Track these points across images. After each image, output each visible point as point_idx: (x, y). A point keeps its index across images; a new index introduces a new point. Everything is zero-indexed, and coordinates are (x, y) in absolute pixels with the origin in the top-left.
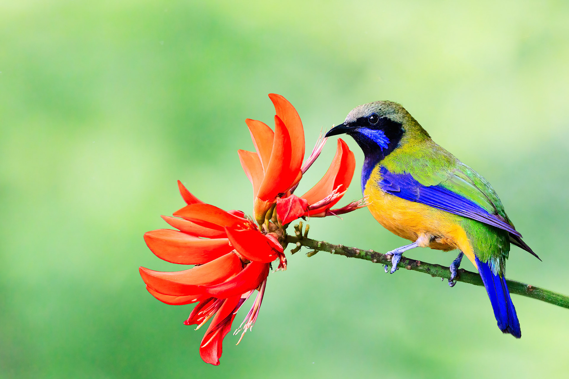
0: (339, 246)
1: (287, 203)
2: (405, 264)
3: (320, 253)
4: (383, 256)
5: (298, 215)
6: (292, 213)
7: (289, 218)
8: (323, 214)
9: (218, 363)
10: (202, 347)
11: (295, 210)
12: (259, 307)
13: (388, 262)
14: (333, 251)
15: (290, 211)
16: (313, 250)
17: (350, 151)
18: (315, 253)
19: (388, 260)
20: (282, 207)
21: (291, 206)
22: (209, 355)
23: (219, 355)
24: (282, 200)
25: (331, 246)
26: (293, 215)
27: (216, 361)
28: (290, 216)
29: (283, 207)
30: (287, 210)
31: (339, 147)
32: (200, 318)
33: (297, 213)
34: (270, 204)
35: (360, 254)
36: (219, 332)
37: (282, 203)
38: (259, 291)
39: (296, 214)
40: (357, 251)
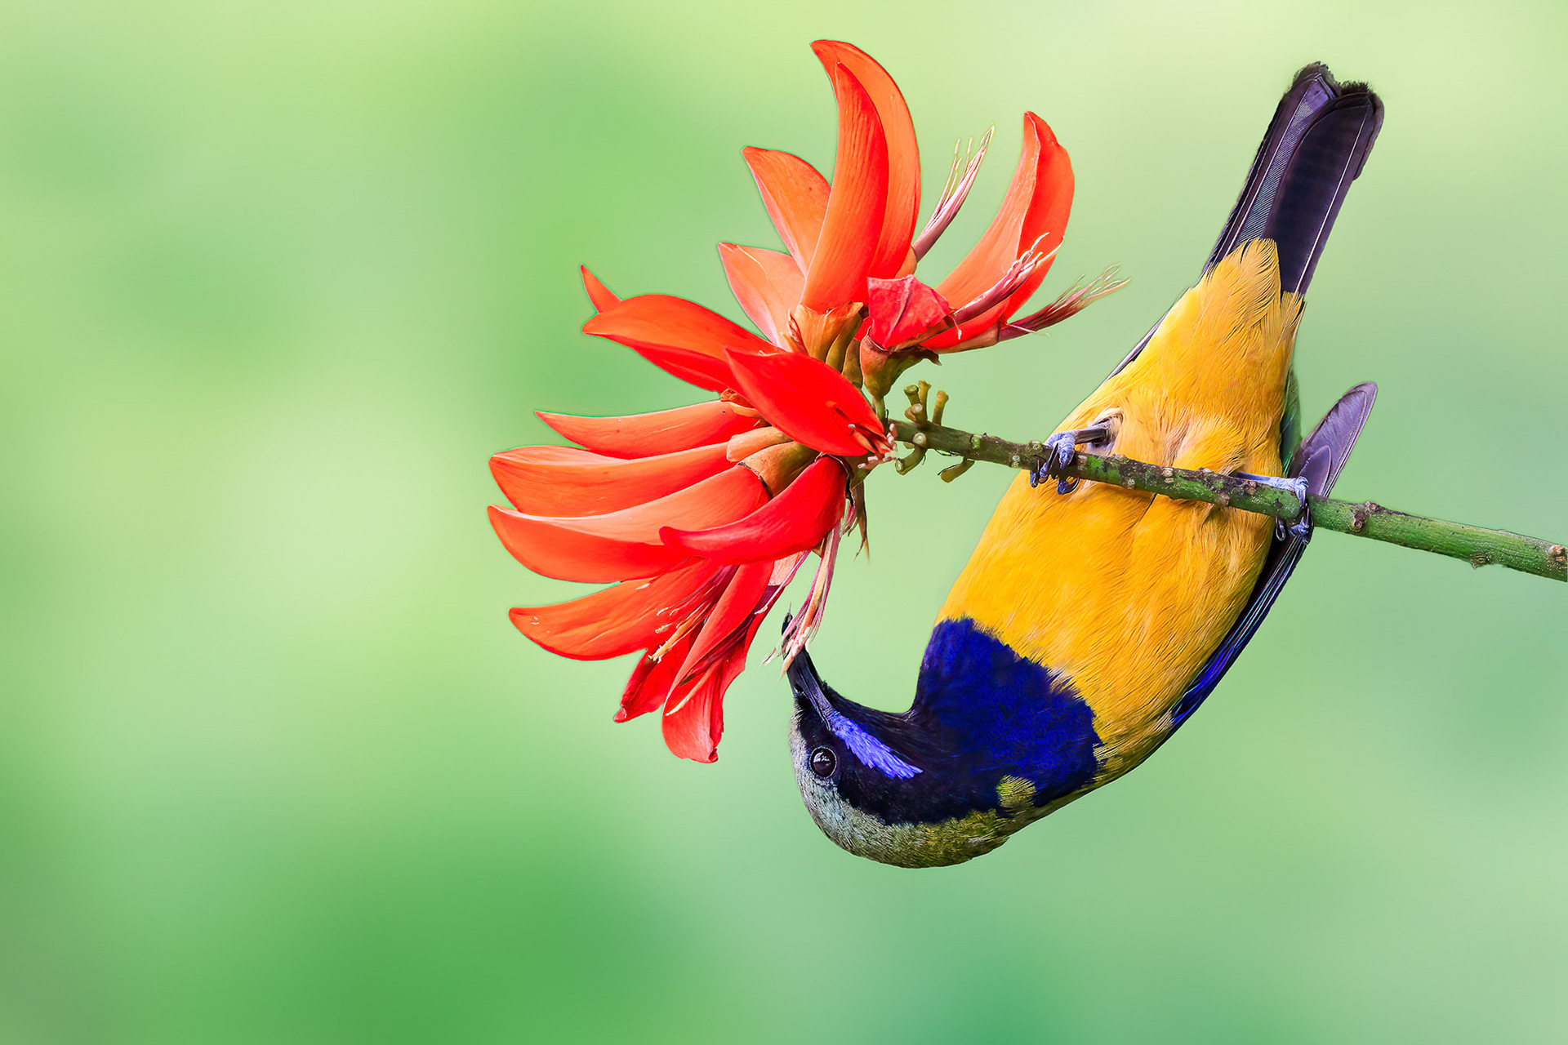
0: (1031, 445)
1: (895, 292)
2: (1214, 490)
3: (979, 465)
4: (1153, 469)
5: (927, 321)
6: (910, 314)
7: (902, 329)
8: (992, 334)
9: (713, 756)
10: (667, 714)
11: (918, 307)
12: (824, 595)
13: (1168, 484)
14: (1016, 458)
15: (906, 311)
16: (959, 460)
17: (1057, 145)
18: (965, 466)
19: (1167, 481)
20: (883, 298)
21: (906, 296)
22: (688, 739)
23: (716, 735)
24: (883, 283)
25: (1010, 447)
26: (914, 322)
27: (709, 750)
28: (906, 323)
29: (886, 298)
30: (895, 309)
31: (1027, 137)
32: (663, 627)
33: (926, 316)
34: (838, 322)
35: (1088, 465)
36: (713, 674)
37: (884, 288)
38: (822, 556)
39: (922, 317)
40: (1081, 457)
